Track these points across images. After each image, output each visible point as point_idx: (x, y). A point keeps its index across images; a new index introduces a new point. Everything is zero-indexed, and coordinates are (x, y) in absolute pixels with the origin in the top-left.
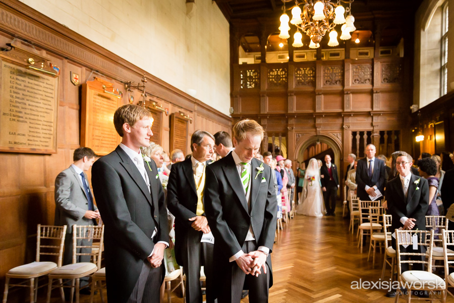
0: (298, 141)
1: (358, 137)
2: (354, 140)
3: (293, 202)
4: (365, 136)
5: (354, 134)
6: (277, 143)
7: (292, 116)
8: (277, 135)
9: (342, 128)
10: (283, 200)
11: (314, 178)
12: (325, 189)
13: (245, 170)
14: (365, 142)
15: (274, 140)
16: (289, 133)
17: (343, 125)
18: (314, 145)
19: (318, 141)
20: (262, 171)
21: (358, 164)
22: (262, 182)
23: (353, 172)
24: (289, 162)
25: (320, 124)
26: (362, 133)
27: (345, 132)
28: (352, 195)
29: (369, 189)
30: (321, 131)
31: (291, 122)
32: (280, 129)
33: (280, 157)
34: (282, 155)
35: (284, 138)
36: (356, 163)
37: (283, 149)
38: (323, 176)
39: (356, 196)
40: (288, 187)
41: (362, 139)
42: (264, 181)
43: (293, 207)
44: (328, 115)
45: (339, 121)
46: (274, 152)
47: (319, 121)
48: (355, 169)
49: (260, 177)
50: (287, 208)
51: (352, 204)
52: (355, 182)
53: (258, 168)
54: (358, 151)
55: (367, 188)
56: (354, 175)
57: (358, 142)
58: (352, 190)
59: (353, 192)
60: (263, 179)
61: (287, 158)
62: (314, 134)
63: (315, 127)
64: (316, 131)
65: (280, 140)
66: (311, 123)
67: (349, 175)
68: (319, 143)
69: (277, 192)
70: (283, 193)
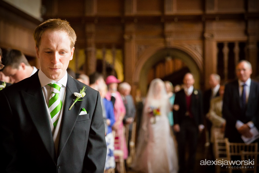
0: (139, 57)
1: (226, 50)
2: (220, 55)
3: (132, 144)
4: (237, 49)
5: (220, 46)
6: (109, 59)
7: (130, 20)
8: (109, 46)
9: (203, 38)
10: (117, 141)
11: (158, 110)
12: (177, 127)
13: (54, 95)
14: (237, 58)
15: (104, 54)
16: (127, 45)
17: (203, 33)
18: (162, 61)
19: (168, 55)
20: (81, 98)
21: (226, 90)
22: (80, 114)
23: (218, 101)
24: (126, 87)
25: (171, 32)
26: (231, 45)
27: (207, 43)
28: (217, 134)
29: (242, 127)
30: (172, 41)
31: (130, 28)
32: (113, 38)
33: (112, 78)
34: (116, 77)
35: (119, 52)
36: (223, 88)
37: (118, 67)
38: (177, 108)
39: (222, 136)
40: (124, 122)
41: (231, 54)
42: (84, 113)
43: (133, 151)
44: (182, 19)
45: (198, 28)
46: (104, 72)
47: (169, 28)
48: (221, 97)
49: (78, 108)
50: (121, 153)
51: (217, 148)
52: (221, 115)
53: (76, 94)
54: (226, 71)
55: (240, 124)
56: (220, 105)
57: (226, 58)
58: (217, 127)
59: (219, 130)
60: (82, 110)
61: (124, 81)
62: (161, 45)
63: (163, 35)
64: (165, 42)
65: (114, 55)
66: (157, 30)
67: (213, 106)
68: (169, 59)
69: (106, 129)
70: (116, 131)
